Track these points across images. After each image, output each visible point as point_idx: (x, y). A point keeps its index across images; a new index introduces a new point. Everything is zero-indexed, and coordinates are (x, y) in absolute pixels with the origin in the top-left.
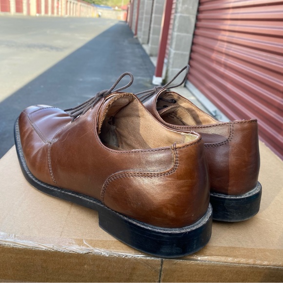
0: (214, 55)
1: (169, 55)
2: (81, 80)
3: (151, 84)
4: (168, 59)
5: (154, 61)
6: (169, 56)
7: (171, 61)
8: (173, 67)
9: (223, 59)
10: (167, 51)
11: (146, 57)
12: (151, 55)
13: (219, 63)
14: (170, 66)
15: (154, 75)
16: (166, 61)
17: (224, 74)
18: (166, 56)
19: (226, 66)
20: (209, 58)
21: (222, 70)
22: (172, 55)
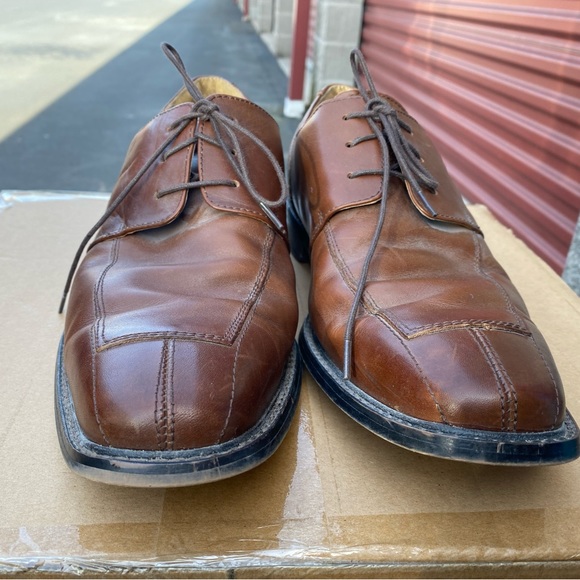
0: (409, 46)
1: (316, 51)
2: (131, 116)
3: (282, 115)
4: (315, 60)
5: (286, 66)
6: (316, 53)
7: (320, 64)
8: (325, 78)
9: (428, 52)
10: (311, 43)
11: (268, 59)
12: (281, 55)
13: (420, 62)
14: (320, 75)
15: (285, 95)
16: (309, 64)
17: (431, 85)
18: (310, 53)
19: (436, 68)
20: (399, 53)
21: (427, 76)
22: (321, 52)
